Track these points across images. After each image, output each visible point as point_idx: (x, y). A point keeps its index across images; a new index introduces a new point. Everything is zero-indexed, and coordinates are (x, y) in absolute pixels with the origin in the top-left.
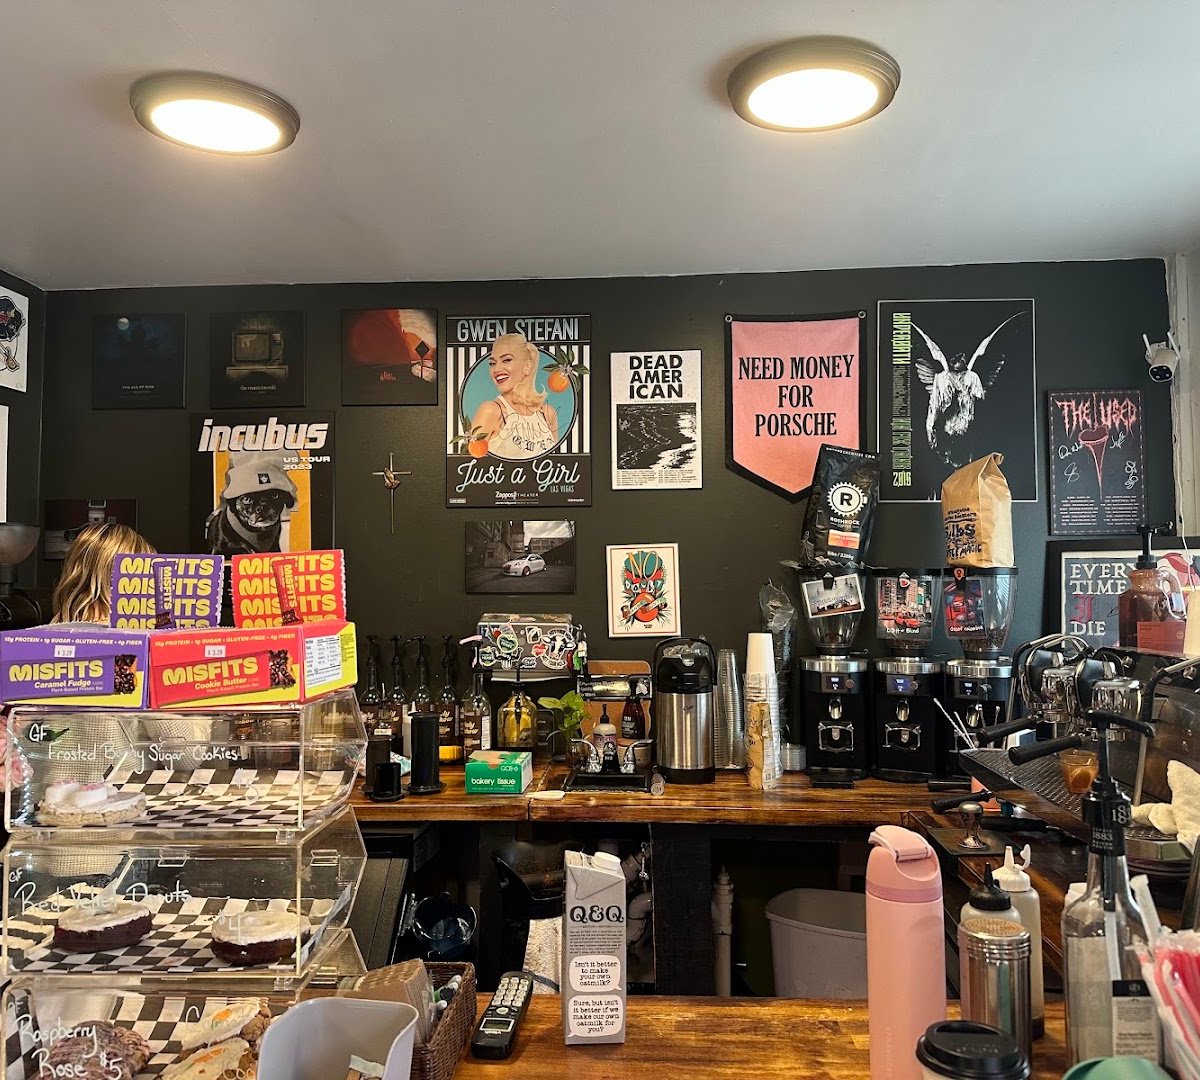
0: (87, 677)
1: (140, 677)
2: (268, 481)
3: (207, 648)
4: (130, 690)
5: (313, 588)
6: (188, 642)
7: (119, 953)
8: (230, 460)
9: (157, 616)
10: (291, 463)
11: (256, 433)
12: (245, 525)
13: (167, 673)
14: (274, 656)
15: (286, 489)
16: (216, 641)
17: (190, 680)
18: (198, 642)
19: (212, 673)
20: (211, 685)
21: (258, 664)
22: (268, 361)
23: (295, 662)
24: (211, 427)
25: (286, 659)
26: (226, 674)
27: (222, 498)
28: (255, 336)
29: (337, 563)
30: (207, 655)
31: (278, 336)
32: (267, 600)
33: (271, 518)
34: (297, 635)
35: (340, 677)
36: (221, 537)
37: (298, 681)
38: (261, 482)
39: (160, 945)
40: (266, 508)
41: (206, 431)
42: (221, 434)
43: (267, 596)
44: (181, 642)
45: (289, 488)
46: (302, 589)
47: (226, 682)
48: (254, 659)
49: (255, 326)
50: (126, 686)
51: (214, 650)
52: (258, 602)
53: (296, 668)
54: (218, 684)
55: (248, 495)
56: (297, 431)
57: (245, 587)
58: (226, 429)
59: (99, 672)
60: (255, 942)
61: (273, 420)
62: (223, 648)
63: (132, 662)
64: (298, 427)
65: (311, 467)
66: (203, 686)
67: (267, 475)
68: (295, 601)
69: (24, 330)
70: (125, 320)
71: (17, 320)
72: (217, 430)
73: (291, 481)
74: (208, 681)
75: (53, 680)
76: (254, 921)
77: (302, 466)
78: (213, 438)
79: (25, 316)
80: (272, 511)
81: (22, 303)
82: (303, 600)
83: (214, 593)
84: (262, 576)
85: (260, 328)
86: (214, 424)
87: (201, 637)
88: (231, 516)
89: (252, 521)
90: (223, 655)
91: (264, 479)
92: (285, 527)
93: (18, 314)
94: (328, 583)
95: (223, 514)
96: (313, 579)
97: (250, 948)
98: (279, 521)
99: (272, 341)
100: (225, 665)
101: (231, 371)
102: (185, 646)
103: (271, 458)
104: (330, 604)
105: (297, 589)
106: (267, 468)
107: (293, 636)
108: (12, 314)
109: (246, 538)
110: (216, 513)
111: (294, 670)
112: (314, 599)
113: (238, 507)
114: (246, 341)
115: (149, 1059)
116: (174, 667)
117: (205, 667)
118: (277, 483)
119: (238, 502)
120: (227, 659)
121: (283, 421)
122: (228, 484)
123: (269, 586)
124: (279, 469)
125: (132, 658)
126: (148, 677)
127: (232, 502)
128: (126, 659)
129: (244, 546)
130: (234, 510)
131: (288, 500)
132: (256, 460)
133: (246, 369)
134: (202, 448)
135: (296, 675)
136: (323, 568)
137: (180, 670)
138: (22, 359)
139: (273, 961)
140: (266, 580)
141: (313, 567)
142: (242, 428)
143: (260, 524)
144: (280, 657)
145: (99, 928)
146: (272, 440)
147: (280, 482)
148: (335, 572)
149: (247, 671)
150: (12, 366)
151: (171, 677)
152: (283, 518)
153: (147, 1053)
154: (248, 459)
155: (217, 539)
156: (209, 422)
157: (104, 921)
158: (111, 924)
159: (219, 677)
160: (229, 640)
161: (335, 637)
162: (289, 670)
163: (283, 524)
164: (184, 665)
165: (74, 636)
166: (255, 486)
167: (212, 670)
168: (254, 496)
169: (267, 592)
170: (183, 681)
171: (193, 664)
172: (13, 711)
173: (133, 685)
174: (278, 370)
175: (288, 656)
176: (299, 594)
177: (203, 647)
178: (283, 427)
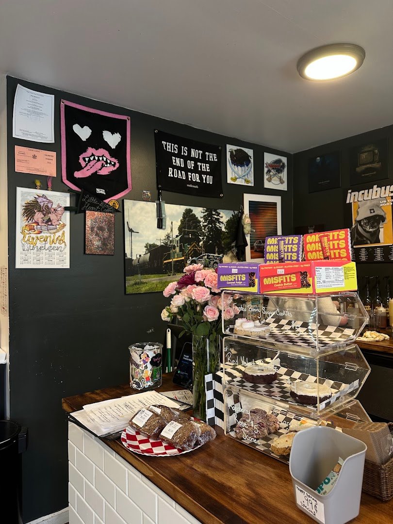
0: (241, 281)
1: (256, 281)
2: (374, 212)
3: (278, 270)
4: (254, 286)
5: (336, 247)
6: (271, 268)
7: (262, 386)
8: (359, 205)
9: (279, 260)
10: (383, 203)
11: (368, 193)
12: (365, 230)
13: (265, 280)
14: (302, 274)
15: (381, 214)
16: (281, 267)
17: (273, 283)
18: (275, 268)
19: (280, 280)
20: (280, 285)
21: (296, 277)
22: (373, 162)
23: (310, 277)
24: (351, 193)
25: (307, 275)
26: (285, 281)
27: (355, 221)
28: (366, 154)
29: (347, 235)
30: (278, 273)
31: (376, 151)
32: (318, 253)
33: (375, 227)
34: (311, 265)
35: (343, 286)
36: (356, 236)
37: (312, 285)
38: (371, 213)
39: (277, 387)
40: (373, 223)
41: (349, 195)
42: (355, 195)
43: (317, 251)
44: (269, 268)
45: (382, 214)
46: (332, 247)
47: (285, 284)
48: (295, 275)
49: (366, 149)
50: (252, 284)
51: (281, 271)
52: (314, 253)
53: (311, 279)
54: (282, 285)
55: (365, 218)
56: (385, 189)
57: (309, 247)
58: (356, 193)
59: (244, 279)
60: (304, 395)
61: (375, 186)
62: (283, 270)
63: (254, 275)
64: (386, 188)
65: (392, 204)
66: (277, 285)
67: (373, 209)
68: (329, 253)
69: (286, 169)
70: (319, 158)
71: (283, 166)
72: (353, 194)
73: (383, 211)
74: (278, 283)
75: (232, 281)
76: (309, 386)
77: (388, 204)
78: (352, 197)
79: (286, 164)
80: (376, 224)
81: (284, 160)
82: (332, 252)
83: (298, 250)
84: (315, 243)
85: (369, 149)
86: (352, 192)
87: (275, 266)
88: (359, 227)
89: (368, 229)
90: (283, 273)
91: (372, 211)
92: (381, 230)
93: (284, 164)
94: (342, 244)
95: (356, 227)
96: (336, 242)
97: (301, 396)
98: (379, 228)
99: (374, 154)
100: (284, 277)
101: (358, 169)
102: (270, 269)
103: (375, 202)
104: (344, 253)
105: (329, 248)
106: (373, 206)
107: (309, 265)
108: (282, 164)
109: (366, 236)
110: (353, 227)
111: (310, 280)
112: (337, 252)
113: (362, 224)
114: (364, 156)
115: (279, 430)
116: (267, 277)
117: (277, 278)
118: (378, 212)
119: (362, 221)
120: (285, 275)
121: (379, 186)
122: (358, 214)
123: (318, 246)
124: (378, 206)
125: (254, 273)
126: (259, 281)
127: (359, 222)
128: (252, 274)
129: (365, 239)
130: (360, 225)
131: (382, 219)
132: (369, 204)
133: (364, 167)
134: (348, 202)
135: (311, 283)
136: (340, 237)
137: (269, 279)
138: (285, 179)
139: (309, 404)
140: (317, 244)
141: (336, 238)
142: (363, 192)
143: (371, 230)
144: (304, 274)
145: (255, 375)
146: (375, 194)
147: (379, 212)
148: (346, 239)
149: (292, 280)
150: (282, 182)
151: (267, 281)
152: (380, 227)
153: (278, 427)
154: (365, 204)
155: (354, 237)
156: (350, 191)
157: (257, 373)
158: (259, 374)
159: (282, 282)
160: (286, 267)
161: (339, 268)
162: (308, 280)
163: (380, 229)
164: (270, 277)
165: (237, 266)
166: (369, 215)
167: (280, 279)
168: (368, 219)
169: (317, 249)
170: (270, 283)
171: (274, 276)
172: (224, 291)
173: (254, 284)
174: (376, 165)
175: (308, 274)
176: (330, 249)
177: (276, 269)
178: (380, 189)
